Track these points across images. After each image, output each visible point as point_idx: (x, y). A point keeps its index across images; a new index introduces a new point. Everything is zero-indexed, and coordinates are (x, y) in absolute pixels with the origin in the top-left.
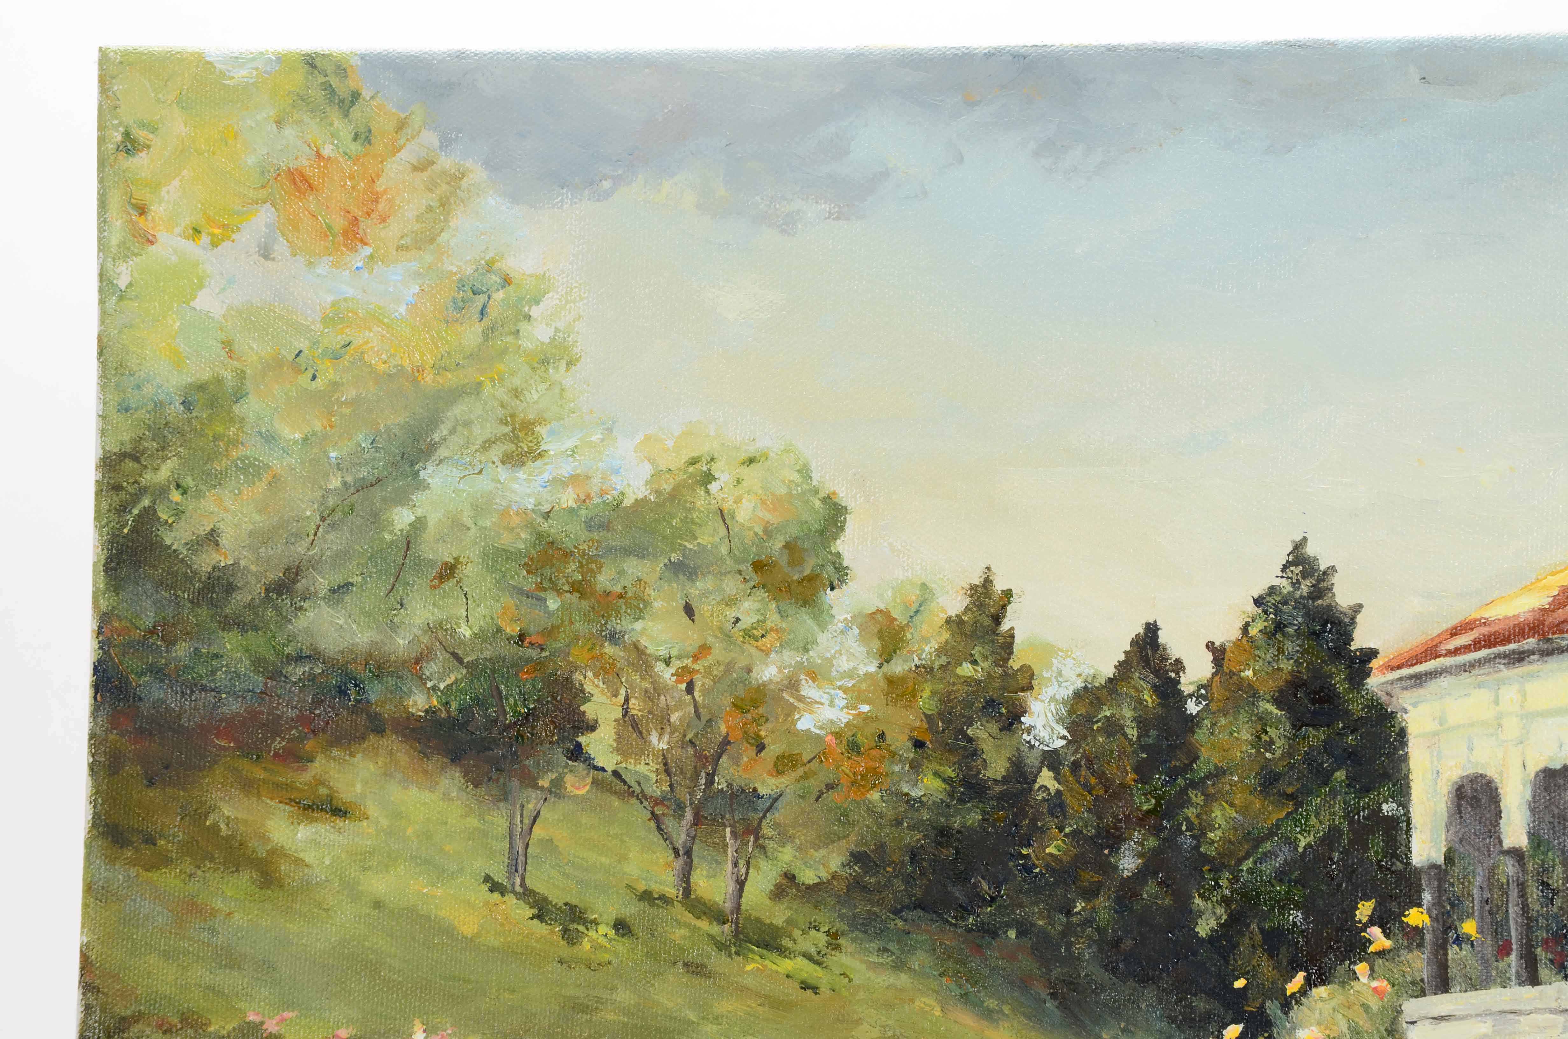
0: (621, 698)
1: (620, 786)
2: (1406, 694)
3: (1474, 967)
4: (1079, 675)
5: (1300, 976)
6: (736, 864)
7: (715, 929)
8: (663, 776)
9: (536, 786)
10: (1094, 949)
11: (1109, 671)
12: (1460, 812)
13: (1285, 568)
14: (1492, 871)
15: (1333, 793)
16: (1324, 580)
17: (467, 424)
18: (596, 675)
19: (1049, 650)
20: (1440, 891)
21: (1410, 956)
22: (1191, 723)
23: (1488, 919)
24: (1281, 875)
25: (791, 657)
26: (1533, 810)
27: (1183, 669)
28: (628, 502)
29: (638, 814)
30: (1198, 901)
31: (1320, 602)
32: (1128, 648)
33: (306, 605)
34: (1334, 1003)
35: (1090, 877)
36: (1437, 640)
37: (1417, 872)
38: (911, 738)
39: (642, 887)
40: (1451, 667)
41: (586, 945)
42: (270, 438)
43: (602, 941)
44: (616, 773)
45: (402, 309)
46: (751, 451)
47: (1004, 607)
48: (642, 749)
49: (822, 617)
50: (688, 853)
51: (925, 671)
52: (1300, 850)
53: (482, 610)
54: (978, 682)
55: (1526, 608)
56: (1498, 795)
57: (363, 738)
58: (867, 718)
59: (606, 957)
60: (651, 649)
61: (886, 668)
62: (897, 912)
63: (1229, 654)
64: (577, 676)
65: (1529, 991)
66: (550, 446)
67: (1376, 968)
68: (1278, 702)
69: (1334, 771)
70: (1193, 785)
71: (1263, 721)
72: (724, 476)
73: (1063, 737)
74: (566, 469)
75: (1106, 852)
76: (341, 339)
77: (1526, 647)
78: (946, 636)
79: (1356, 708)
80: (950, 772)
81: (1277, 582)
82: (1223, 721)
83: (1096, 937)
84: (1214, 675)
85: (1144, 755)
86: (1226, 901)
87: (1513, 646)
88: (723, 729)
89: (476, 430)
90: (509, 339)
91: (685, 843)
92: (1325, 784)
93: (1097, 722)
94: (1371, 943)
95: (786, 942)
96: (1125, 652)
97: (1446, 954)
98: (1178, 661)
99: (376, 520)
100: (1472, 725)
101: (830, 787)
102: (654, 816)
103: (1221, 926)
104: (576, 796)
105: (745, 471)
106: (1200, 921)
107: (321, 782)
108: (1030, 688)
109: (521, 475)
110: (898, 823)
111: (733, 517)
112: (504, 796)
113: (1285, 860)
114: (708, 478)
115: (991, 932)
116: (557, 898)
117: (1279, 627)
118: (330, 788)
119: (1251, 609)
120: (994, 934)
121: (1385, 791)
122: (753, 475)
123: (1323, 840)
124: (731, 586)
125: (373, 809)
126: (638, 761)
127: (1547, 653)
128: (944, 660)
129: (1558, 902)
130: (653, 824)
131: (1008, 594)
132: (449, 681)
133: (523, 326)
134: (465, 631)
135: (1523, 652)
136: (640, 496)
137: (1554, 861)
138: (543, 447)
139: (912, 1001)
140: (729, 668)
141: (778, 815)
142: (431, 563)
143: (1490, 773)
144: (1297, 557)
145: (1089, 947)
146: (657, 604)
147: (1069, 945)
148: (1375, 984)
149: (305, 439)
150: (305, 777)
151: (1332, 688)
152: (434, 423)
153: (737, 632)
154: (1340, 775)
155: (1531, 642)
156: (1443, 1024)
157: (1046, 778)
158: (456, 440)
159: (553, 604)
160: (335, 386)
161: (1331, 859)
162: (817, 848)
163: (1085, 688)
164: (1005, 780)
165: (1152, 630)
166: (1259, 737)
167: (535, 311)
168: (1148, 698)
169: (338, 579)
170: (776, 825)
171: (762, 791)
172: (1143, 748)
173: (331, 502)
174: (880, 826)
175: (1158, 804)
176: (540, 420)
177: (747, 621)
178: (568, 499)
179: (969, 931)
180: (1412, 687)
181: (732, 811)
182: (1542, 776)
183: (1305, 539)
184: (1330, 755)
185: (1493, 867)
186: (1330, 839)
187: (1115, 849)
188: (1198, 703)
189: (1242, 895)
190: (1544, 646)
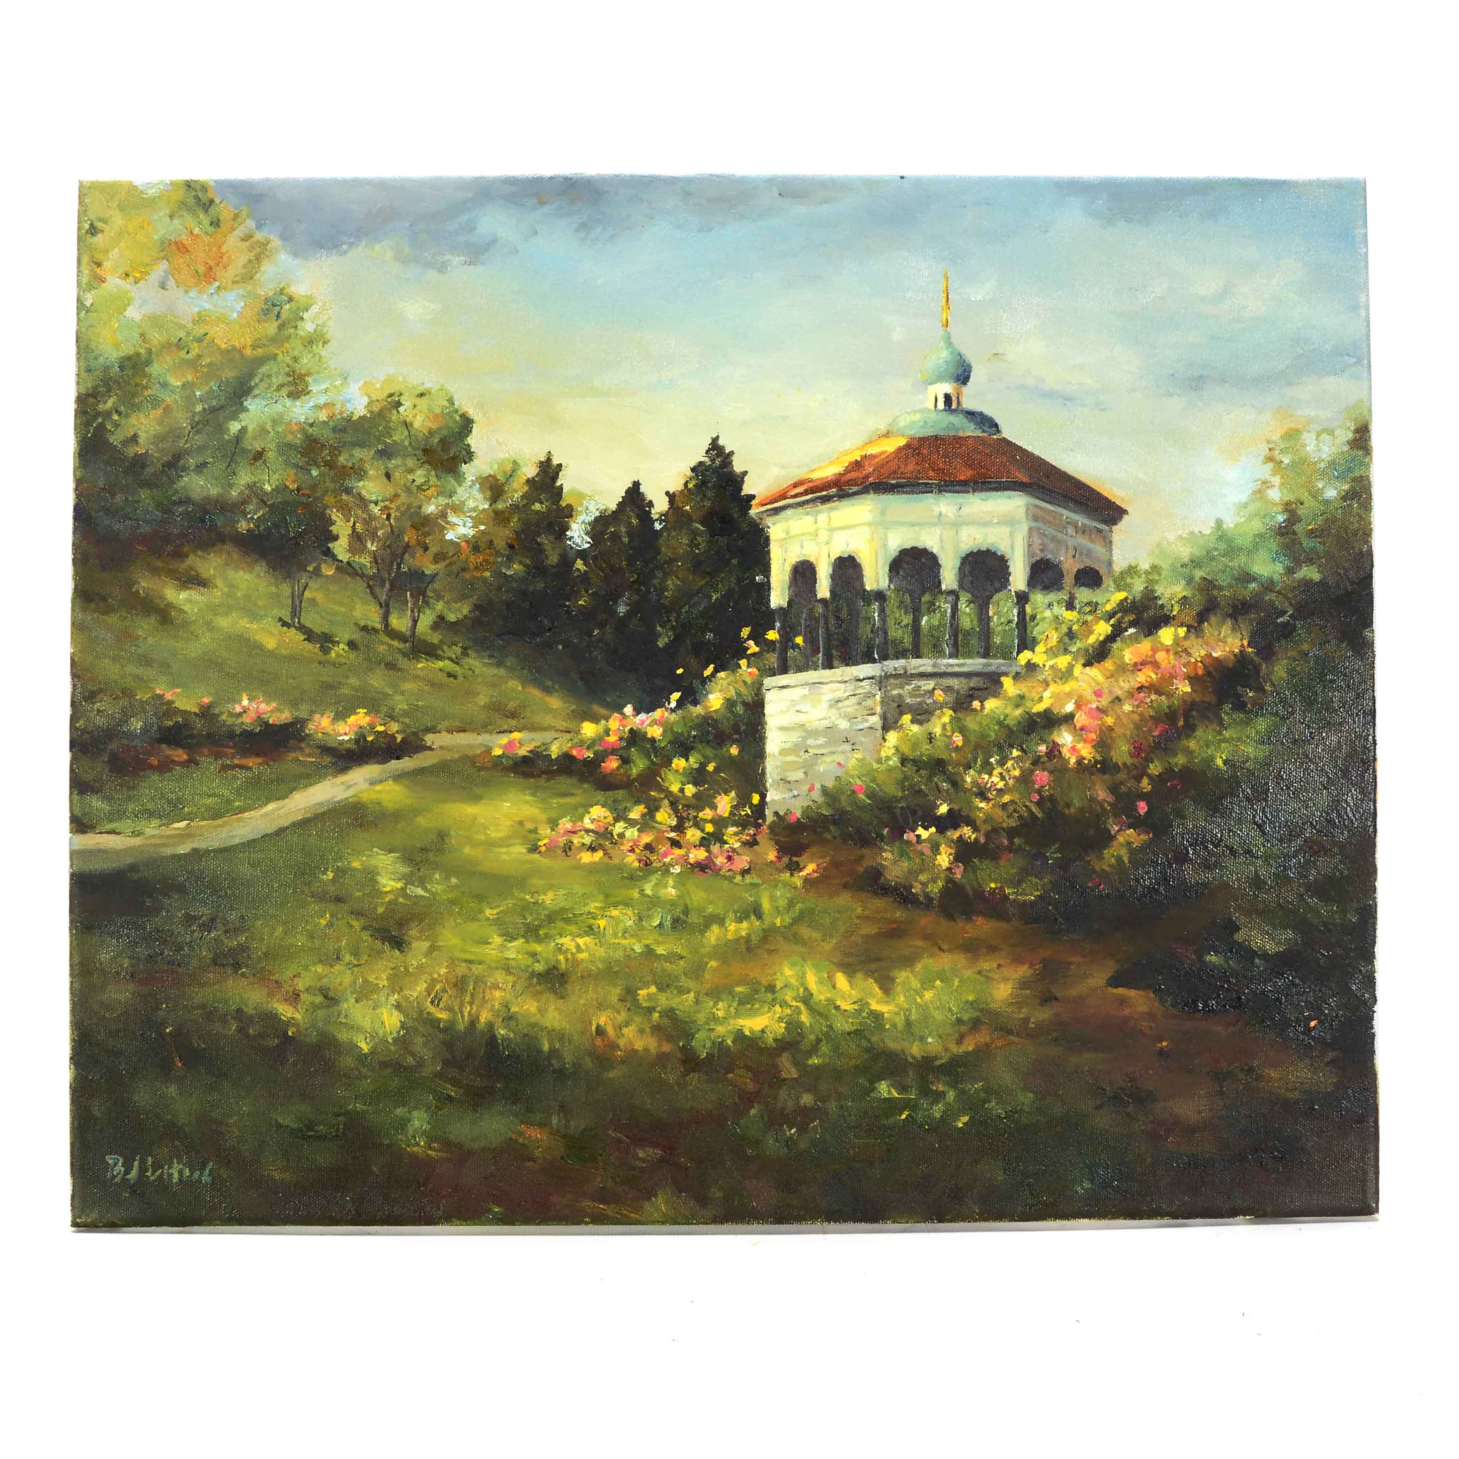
0: (351, 523)
1: (350, 570)
2: (770, 519)
3: (801, 660)
4: (597, 509)
5: (711, 667)
6: (412, 611)
7: (402, 646)
8: (374, 565)
9: (306, 571)
10: (604, 654)
11: (613, 507)
12: (795, 580)
13: (706, 453)
14: (811, 611)
15: (731, 571)
16: (728, 458)
17: (269, 376)
18: (338, 511)
19: (581, 496)
20: (784, 621)
21: (768, 656)
22: (657, 534)
23: (809, 635)
24: (702, 614)
25: (443, 501)
26: (833, 579)
27: (653, 506)
28: (355, 418)
29: (360, 585)
30: (659, 628)
31: (725, 470)
32: (624, 495)
33: (184, 474)
34: (729, 680)
35: (602, 616)
36: (786, 490)
37: (773, 612)
38: (507, 544)
39: (362, 623)
40: (793, 504)
41: (333, 654)
42: (164, 385)
43: (341, 652)
44: (348, 563)
45: (235, 315)
46: (421, 389)
47: (558, 474)
48: (363, 549)
49: (459, 477)
50: (387, 605)
51: (515, 507)
52: (713, 601)
53: (276, 476)
54: (543, 513)
55: (832, 473)
56: (815, 571)
57: (214, 545)
58: (483, 532)
59: (344, 661)
60: (367, 497)
61: (493, 506)
62: (498, 636)
63: (677, 498)
64: (328, 511)
65: (827, 672)
66: (313, 388)
67: (751, 662)
68: (703, 523)
69: (731, 560)
70: (657, 567)
71: (695, 534)
72: (407, 403)
73: (589, 543)
74: (322, 400)
75: (611, 603)
76: (202, 331)
77: (831, 494)
78: (526, 488)
79: (744, 527)
80: (528, 561)
81: (703, 459)
82: (674, 534)
83: (604, 647)
84: (669, 509)
85: (632, 552)
86: (673, 628)
87: (824, 493)
88: (406, 539)
89: (274, 380)
90: (292, 331)
91: (385, 600)
92: (727, 566)
93: (607, 534)
94: (748, 649)
95: (439, 652)
96: (622, 497)
97: (787, 655)
98: (651, 502)
99: (221, 429)
100: (803, 534)
101: (463, 570)
102: (369, 587)
103: (671, 641)
104: (327, 576)
105: (418, 401)
106: (659, 639)
107: (191, 568)
108: (572, 516)
109: (298, 403)
110: (499, 589)
111: (412, 425)
112: (288, 576)
113: (705, 607)
114: (399, 404)
115: (549, 645)
116: (317, 629)
117: (704, 483)
118: (196, 571)
119: (689, 473)
120: (550, 647)
121: (757, 570)
122: (423, 403)
123: (724, 595)
124: (411, 462)
125: (219, 583)
126: (360, 557)
127: (842, 497)
128: (525, 502)
129: (844, 626)
130: (368, 590)
131: (560, 465)
132: (259, 515)
133: (299, 323)
134: (268, 488)
135: (830, 496)
136: (362, 414)
137: (842, 605)
138: (310, 388)
139: (507, 682)
140: (409, 506)
141: (436, 586)
142: (250, 451)
143: (812, 559)
144: (714, 446)
145: (601, 653)
146: (371, 472)
147: (590, 652)
148: (750, 670)
149: (183, 385)
150: (183, 567)
151: (731, 516)
152: (251, 375)
153: (414, 489)
154: (734, 561)
155: (834, 491)
156: (784, 690)
157: (579, 564)
158: (263, 385)
159: (315, 473)
160: (199, 356)
161: (729, 606)
162: (456, 602)
163: (601, 516)
164: (557, 565)
165: (636, 484)
166: (692, 542)
167: (306, 316)
168: (634, 521)
169: (200, 459)
170: (434, 591)
171: (427, 572)
172: (631, 548)
173: (197, 419)
174: (491, 591)
175: (639, 577)
176: (308, 374)
177: (420, 481)
178: (323, 416)
179: (537, 645)
180: (773, 515)
181: (411, 583)
182: (837, 560)
183: (718, 436)
184: (730, 551)
185: (811, 609)
186: (728, 595)
187: (615, 602)
188: (660, 524)
189: (682, 625)
190: (841, 493)
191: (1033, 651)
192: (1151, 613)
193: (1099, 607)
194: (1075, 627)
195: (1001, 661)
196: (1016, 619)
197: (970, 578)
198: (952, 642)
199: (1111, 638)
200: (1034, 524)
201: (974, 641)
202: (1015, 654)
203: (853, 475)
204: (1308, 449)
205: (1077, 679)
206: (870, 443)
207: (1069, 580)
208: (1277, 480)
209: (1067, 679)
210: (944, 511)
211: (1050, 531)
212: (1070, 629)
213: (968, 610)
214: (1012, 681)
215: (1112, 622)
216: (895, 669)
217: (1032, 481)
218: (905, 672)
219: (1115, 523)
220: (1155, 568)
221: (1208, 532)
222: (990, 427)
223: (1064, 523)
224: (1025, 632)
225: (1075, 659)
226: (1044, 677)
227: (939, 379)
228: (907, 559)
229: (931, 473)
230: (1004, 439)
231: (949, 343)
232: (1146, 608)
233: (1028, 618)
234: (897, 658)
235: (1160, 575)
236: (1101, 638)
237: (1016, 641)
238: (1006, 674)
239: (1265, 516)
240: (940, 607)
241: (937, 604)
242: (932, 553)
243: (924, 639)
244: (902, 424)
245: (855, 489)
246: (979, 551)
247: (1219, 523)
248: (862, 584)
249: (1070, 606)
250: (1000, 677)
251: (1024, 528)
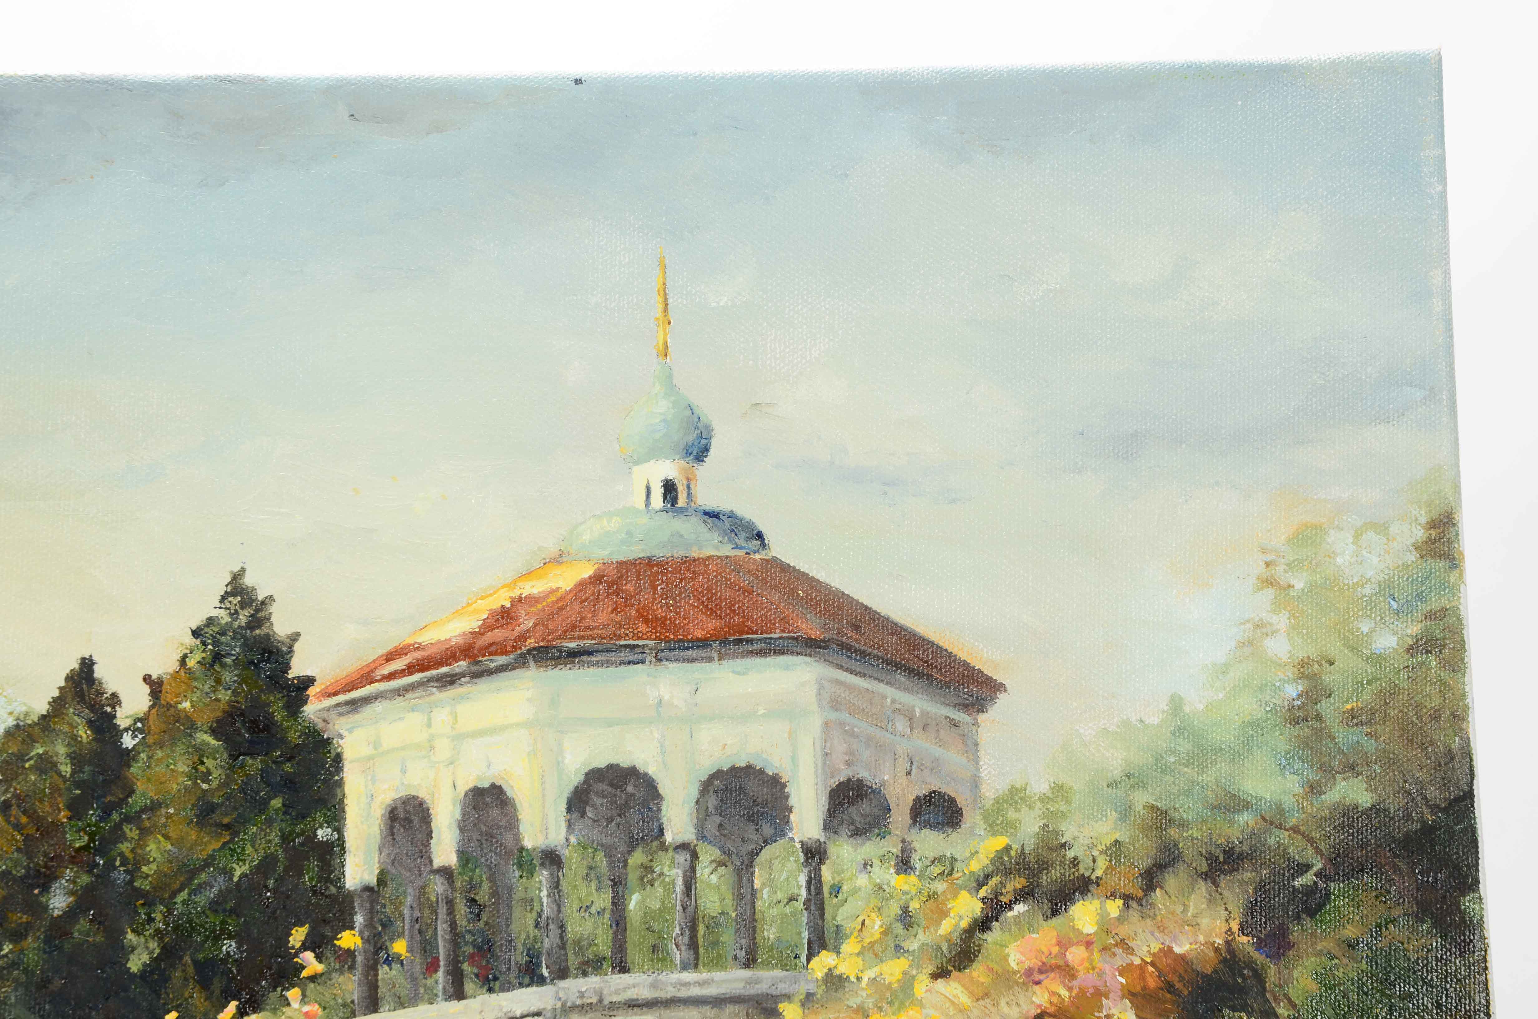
2: (343, 720)
3: (404, 987)
4: (11, 713)
10: (21, 991)
11: (41, 706)
12: (393, 834)
13: (223, 599)
14: (422, 891)
15: (269, 822)
16: (261, 610)
20: (371, 913)
21: (341, 979)
22: (127, 757)
23: (418, 937)
24: (215, 905)
26: (462, 830)
27: (119, 703)
30: (130, 936)
31: (257, 632)
32: (63, 684)
35: (20, 918)
36: (373, 666)
37: (349, 897)
40: (386, 691)
52: (235, 879)
55: (457, 632)
56: (429, 815)
63: (166, 687)
65: (454, 1006)
67: (308, 993)
68: (214, 732)
69: (271, 799)
70: (128, 819)
71: (200, 753)
75: (36, 891)
77: (458, 670)
79: (294, 737)
81: (215, 613)
82: (160, 754)
83: (23, 978)
84: (151, 707)
85: (78, 792)
86: (158, 934)
87: (444, 670)
92: (261, 811)
93: (28, 760)
94: (303, 967)
96: (60, 688)
97: (376, 975)
98: (114, 695)
100: (403, 748)
103: (155, 960)
106: (132, 957)
113: (220, 891)
117: (217, 657)
119: (189, 640)
121: (319, 817)
123: (258, 867)
127: (476, 675)
129: (484, 917)
135: (455, 675)
137: (481, 877)
143: (422, 794)
144: (235, 588)
145: (16, 990)
148: (306, 1008)
151: (270, 717)
154: (277, 803)
155: (461, 665)
161: (266, 887)
163: (17, 726)
165: (87, 665)
166: (195, 768)
168: (84, 734)
172: (78, 785)
175: (92, 840)
180: (348, 713)
182: (471, 794)
183: (243, 570)
184: (268, 784)
185: (423, 887)
186: (267, 865)
187: (45, 888)
188: (134, 737)
189: (176, 928)
190: (474, 668)
191: (838, 953)
192: (1055, 874)
193: (958, 866)
194: (914, 905)
195: (778, 973)
196: (804, 893)
197: (718, 820)
198: (686, 939)
199: (983, 924)
200: (833, 716)
201: (728, 937)
202: (803, 959)
203: (498, 635)
204: (1339, 560)
205: (920, 1004)
206: (528, 575)
207: (900, 817)
208: (1281, 621)
209: (902, 1003)
210: (667, 697)
211: (862, 727)
212: (905, 910)
213: (714, 878)
214: (800, 1011)
215: (983, 893)
216: (582, 995)
217: (829, 635)
218: (601, 1001)
219: (982, 710)
220: (1060, 791)
221: (1154, 720)
222: (748, 539)
223: (889, 713)
224: (822, 915)
225: (917, 964)
226: (859, 1000)
227: (653, 453)
228: (600, 786)
229: (642, 627)
230: (775, 559)
231: (670, 387)
232: (1044, 866)
233: (826, 890)
234: (585, 974)
235: (1068, 802)
236: (964, 924)
237: (805, 935)
238: (788, 997)
239: (1261, 688)
240: (661, 874)
241: (657, 869)
242: (646, 774)
243: (633, 937)
244: (586, 537)
245: (501, 660)
246: (733, 769)
247: (1176, 704)
248: (517, 838)
249: (904, 865)
250: (776, 1003)
251: (815, 723)
